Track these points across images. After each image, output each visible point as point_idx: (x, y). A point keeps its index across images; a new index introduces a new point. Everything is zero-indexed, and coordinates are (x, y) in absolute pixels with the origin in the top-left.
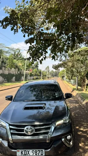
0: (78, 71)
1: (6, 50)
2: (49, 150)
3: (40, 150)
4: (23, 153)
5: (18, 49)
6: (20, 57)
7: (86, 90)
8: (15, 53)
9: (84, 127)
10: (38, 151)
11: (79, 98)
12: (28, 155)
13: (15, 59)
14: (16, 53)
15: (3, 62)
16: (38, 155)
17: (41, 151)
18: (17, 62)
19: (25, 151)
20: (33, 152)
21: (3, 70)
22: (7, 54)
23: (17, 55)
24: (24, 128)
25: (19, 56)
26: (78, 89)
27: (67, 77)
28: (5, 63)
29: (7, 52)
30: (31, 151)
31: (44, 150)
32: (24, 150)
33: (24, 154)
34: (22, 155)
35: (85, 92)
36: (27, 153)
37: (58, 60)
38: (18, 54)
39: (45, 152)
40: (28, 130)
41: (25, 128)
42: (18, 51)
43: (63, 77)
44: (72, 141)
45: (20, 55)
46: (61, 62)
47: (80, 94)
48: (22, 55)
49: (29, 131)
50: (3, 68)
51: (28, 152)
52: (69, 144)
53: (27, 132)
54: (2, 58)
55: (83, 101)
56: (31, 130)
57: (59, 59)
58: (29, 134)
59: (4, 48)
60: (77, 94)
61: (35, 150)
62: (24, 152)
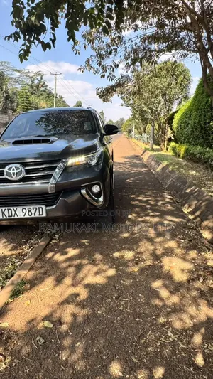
0: (152, 112)
1: (14, 76)
2: (54, 206)
3: (37, 207)
4: (6, 213)
5: (38, 74)
6: (44, 91)
7: (167, 149)
8: (33, 82)
9: (145, 195)
10: (33, 208)
11: (153, 163)
12: (16, 217)
13: (32, 94)
14: (36, 82)
15: (7, 98)
16: (33, 216)
17: (39, 208)
18: (37, 100)
19: (8, 210)
20: (24, 211)
21: (9, 116)
22: (18, 86)
23: (37, 87)
24: (4, 168)
25: (42, 89)
26: (153, 149)
27: (136, 131)
28: (12, 102)
29: (16, 81)
30: (19, 209)
31: (44, 207)
32: (7, 208)
33: (7, 215)
34: (4, 217)
35: (164, 153)
36: (13, 213)
37: (106, 76)
38: (39, 83)
39: (46, 210)
40: (12, 172)
41: (6, 169)
42: (39, 77)
43: (130, 131)
44: (102, 197)
45: (42, 86)
46: (113, 83)
47: (155, 155)
48: (47, 86)
49: (14, 173)
50: (10, 111)
51: (15, 212)
52: (97, 201)
53: (9, 174)
54: (4, 90)
55: (159, 165)
56: (18, 171)
57: (107, 74)
58: (14, 178)
59: (10, 72)
60: (151, 156)
61: (27, 208)
62: (6, 211)
